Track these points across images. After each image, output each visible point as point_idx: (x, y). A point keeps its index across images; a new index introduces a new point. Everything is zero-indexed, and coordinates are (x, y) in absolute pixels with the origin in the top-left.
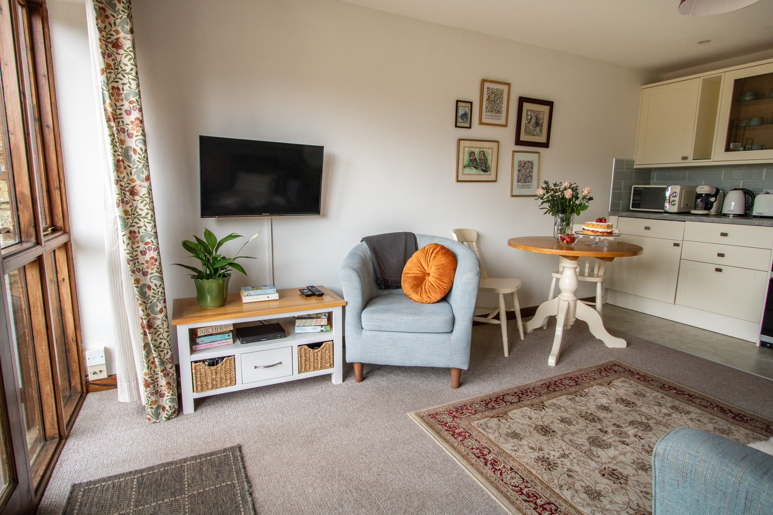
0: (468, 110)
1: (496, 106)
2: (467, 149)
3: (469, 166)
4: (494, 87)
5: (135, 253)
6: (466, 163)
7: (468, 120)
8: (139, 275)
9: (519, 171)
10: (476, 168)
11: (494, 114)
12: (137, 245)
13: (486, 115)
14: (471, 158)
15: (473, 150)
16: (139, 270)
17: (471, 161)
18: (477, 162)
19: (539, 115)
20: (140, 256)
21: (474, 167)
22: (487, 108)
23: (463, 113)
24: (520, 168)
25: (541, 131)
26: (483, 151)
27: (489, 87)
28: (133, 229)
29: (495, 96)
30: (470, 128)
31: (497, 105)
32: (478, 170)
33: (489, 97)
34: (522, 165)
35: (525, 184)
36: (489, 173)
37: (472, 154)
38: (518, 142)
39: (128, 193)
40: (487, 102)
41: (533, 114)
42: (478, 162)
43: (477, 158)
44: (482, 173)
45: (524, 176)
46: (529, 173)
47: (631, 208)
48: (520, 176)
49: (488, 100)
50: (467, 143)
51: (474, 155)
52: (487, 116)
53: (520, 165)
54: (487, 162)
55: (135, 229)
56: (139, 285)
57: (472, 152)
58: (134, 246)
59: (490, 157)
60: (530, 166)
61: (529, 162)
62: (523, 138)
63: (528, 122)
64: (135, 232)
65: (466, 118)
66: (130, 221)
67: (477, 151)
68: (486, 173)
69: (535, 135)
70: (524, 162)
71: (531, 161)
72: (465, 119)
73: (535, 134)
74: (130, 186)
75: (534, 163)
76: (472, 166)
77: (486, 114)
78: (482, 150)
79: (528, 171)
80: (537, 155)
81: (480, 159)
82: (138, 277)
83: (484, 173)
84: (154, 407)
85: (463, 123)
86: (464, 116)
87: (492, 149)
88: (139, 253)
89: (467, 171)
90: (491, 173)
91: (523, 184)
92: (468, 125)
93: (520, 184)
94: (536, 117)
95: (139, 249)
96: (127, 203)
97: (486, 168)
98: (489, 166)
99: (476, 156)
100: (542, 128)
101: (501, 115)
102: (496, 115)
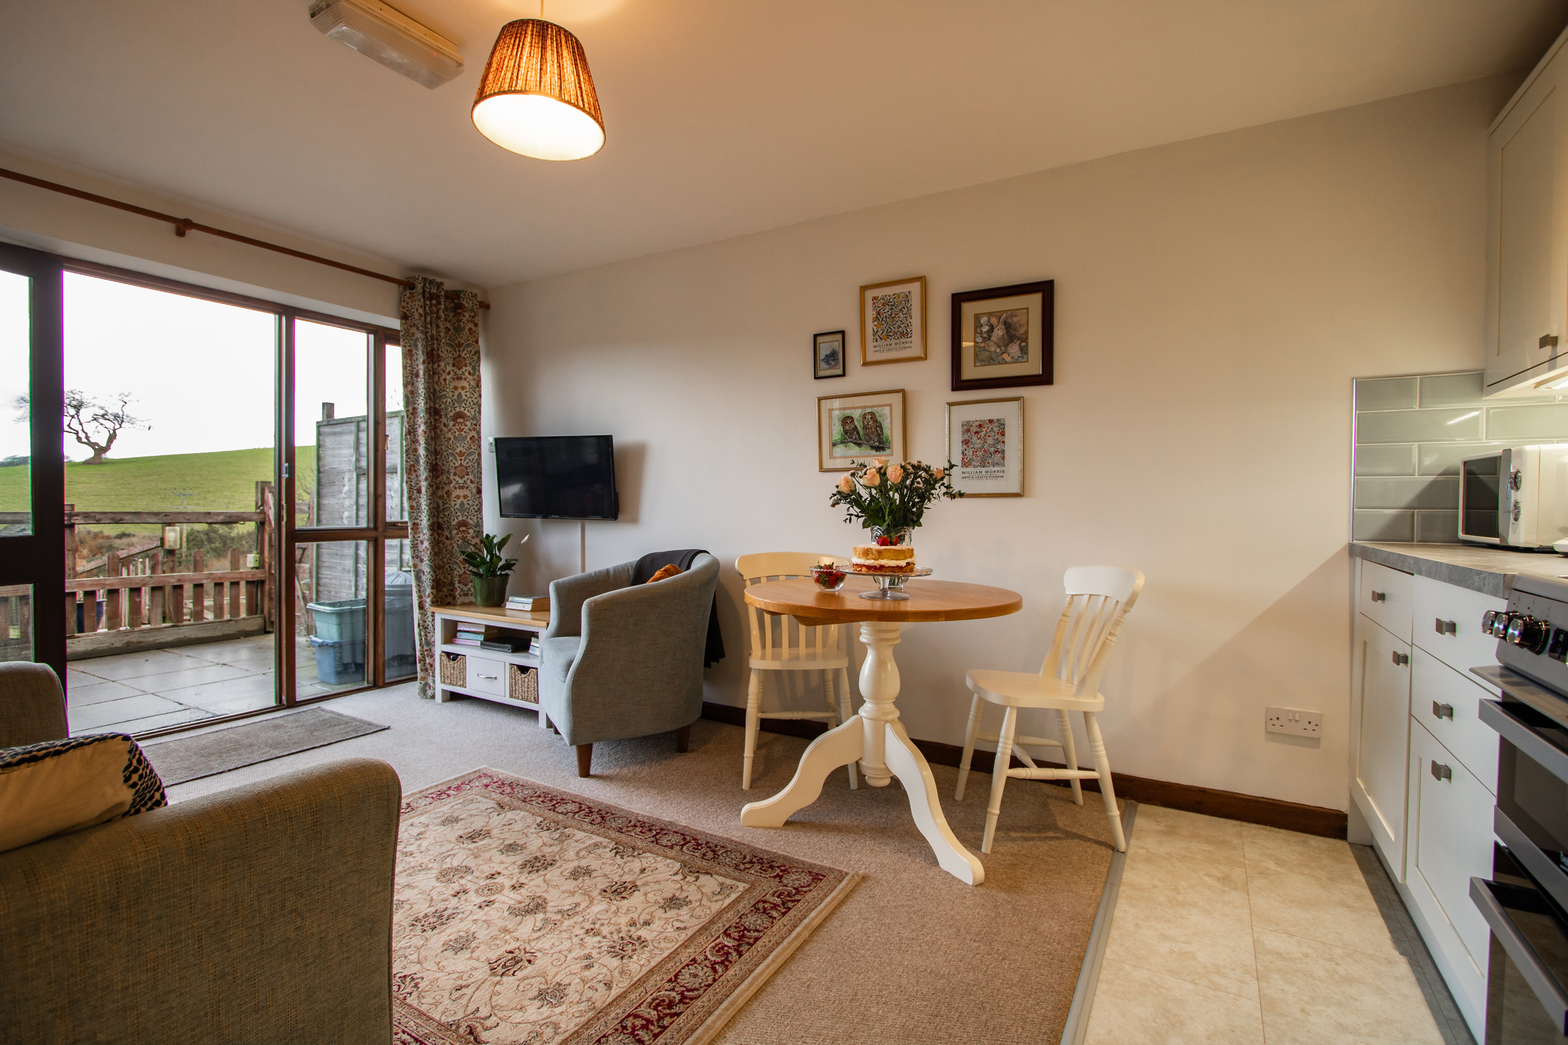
0: (837, 346)
1: (896, 326)
2: (836, 413)
3: (842, 443)
4: (888, 294)
5: (416, 542)
6: (837, 437)
7: (838, 362)
8: (417, 561)
9: (966, 442)
10: (859, 445)
11: (893, 342)
12: (418, 535)
13: (875, 347)
14: (847, 427)
15: (848, 413)
16: (417, 557)
17: (846, 433)
18: (858, 433)
19: (1015, 319)
20: (420, 544)
21: (855, 443)
22: (875, 333)
23: (828, 352)
24: (966, 437)
25: (1024, 351)
26: (872, 414)
27: (876, 295)
28: (416, 521)
29: (892, 309)
30: (844, 375)
31: (899, 323)
32: (863, 448)
33: (878, 313)
34: (974, 429)
35: (984, 470)
36: (888, 451)
37: (847, 420)
38: (959, 384)
39: (415, 492)
40: (876, 323)
41: (994, 321)
42: (861, 433)
43: (858, 427)
44: (874, 452)
45: (980, 453)
46: (994, 445)
47: (1461, 535)
48: (969, 453)
49: (876, 319)
50: (837, 403)
51: (853, 421)
52: (877, 349)
53: (968, 431)
54: (882, 430)
55: (418, 521)
56: (416, 570)
57: (848, 417)
58: (416, 536)
59: (888, 421)
60: (996, 429)
61: (991, 421)
62: (970, 372)
63: (984, 338)
64: (418, 524)
65: (834, 360)
66: (415, 514)
67: (856, 414)
68: (882, 453)
69: (1006, 363)
70: (978, 424)
71: (998, 420)
72: (833, 363)
73: (1008, 359)
74: (418, 486)
75: (1006, 423)
76: (850, 442)
77: (876, 344)
78: (869, 410)
79: (990, 441)
80: (1016, 404)
81: (865, 428)
82: (416, 562)
83: (878, 453)
84: (423, 682)
85: (830, 368)
86: (832, 357)
87: (890, 405)
88: (419, 542)
89: (840, 450)
90: (892, 452)
91: (979, 469)
92: (840, 372)
93: (969, 469)
94: (1005, 323)
95: (419, 539)
96: (414, 499)
97: (880, 443)
98: (887, 440)
99: (856, 423)
100: (1027, 345)
101: (909, 340)
102: (898, 341)
